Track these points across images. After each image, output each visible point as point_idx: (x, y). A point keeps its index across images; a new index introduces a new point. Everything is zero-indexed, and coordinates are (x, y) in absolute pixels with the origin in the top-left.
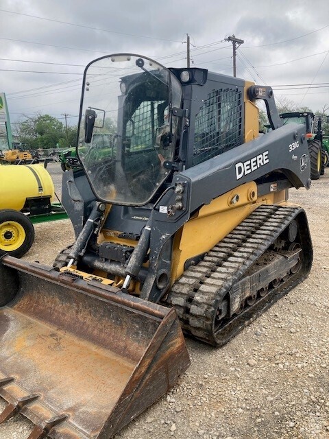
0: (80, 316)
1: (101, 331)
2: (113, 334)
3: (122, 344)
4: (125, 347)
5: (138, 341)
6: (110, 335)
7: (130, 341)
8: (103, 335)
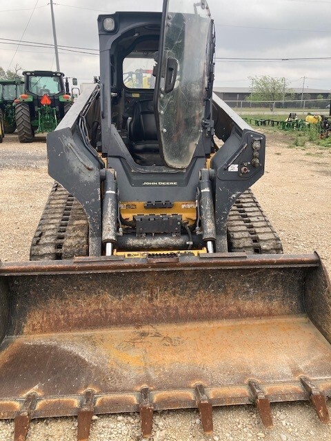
0: (157, 302)
1: (198, 306)
2: (215, 304)
3: (232, 309)
4: (239, 310)
5: (251, 299)
6: (212, 306)
7: (241, 302)
8: (203, 310)
